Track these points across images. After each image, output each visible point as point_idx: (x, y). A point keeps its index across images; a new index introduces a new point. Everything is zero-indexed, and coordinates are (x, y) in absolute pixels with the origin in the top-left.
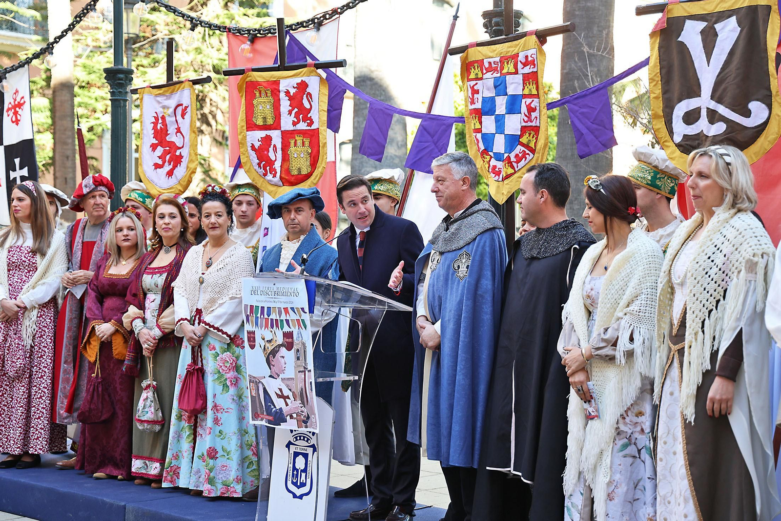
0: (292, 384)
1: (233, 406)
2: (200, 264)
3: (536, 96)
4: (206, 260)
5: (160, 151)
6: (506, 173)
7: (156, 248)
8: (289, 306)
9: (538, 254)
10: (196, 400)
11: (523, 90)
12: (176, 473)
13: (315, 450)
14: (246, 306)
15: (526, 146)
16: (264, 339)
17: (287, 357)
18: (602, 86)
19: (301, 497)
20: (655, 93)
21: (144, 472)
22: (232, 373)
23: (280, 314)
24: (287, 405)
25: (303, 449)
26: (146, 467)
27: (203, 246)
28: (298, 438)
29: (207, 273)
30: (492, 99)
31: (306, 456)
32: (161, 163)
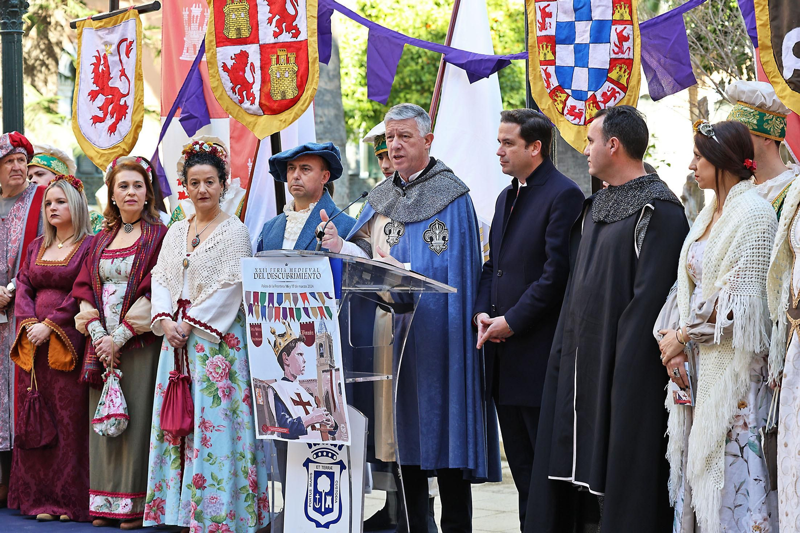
0: (315, 388)
1: (225, 423)
2: (185, 243)
3: (628, 22)
4: (192, 237)
5: (101, 100)
6: (590, 115)
7: (113, 226)
8: (307, 291)
9: (605, 217)
10: (183, 417)
11: (613, 14)
12: (160, 507)
13: (343, 467)
14: (248, 293)
15: (616, 83)
16: (274, 333)
17: (308, 354)
18: (676, 12)
19: (327, 526)
20: (761, 20)
21: (106, 511)
22: (225, 381)
23: (296, 301)
24: (307, 413)
25: (328, 468)
26: (108, 505)
27: (189, 221)
28: (320, 454)
29: (192, 254)
30: (571, 25)
31: (331, 475)
32: (102, 116)
